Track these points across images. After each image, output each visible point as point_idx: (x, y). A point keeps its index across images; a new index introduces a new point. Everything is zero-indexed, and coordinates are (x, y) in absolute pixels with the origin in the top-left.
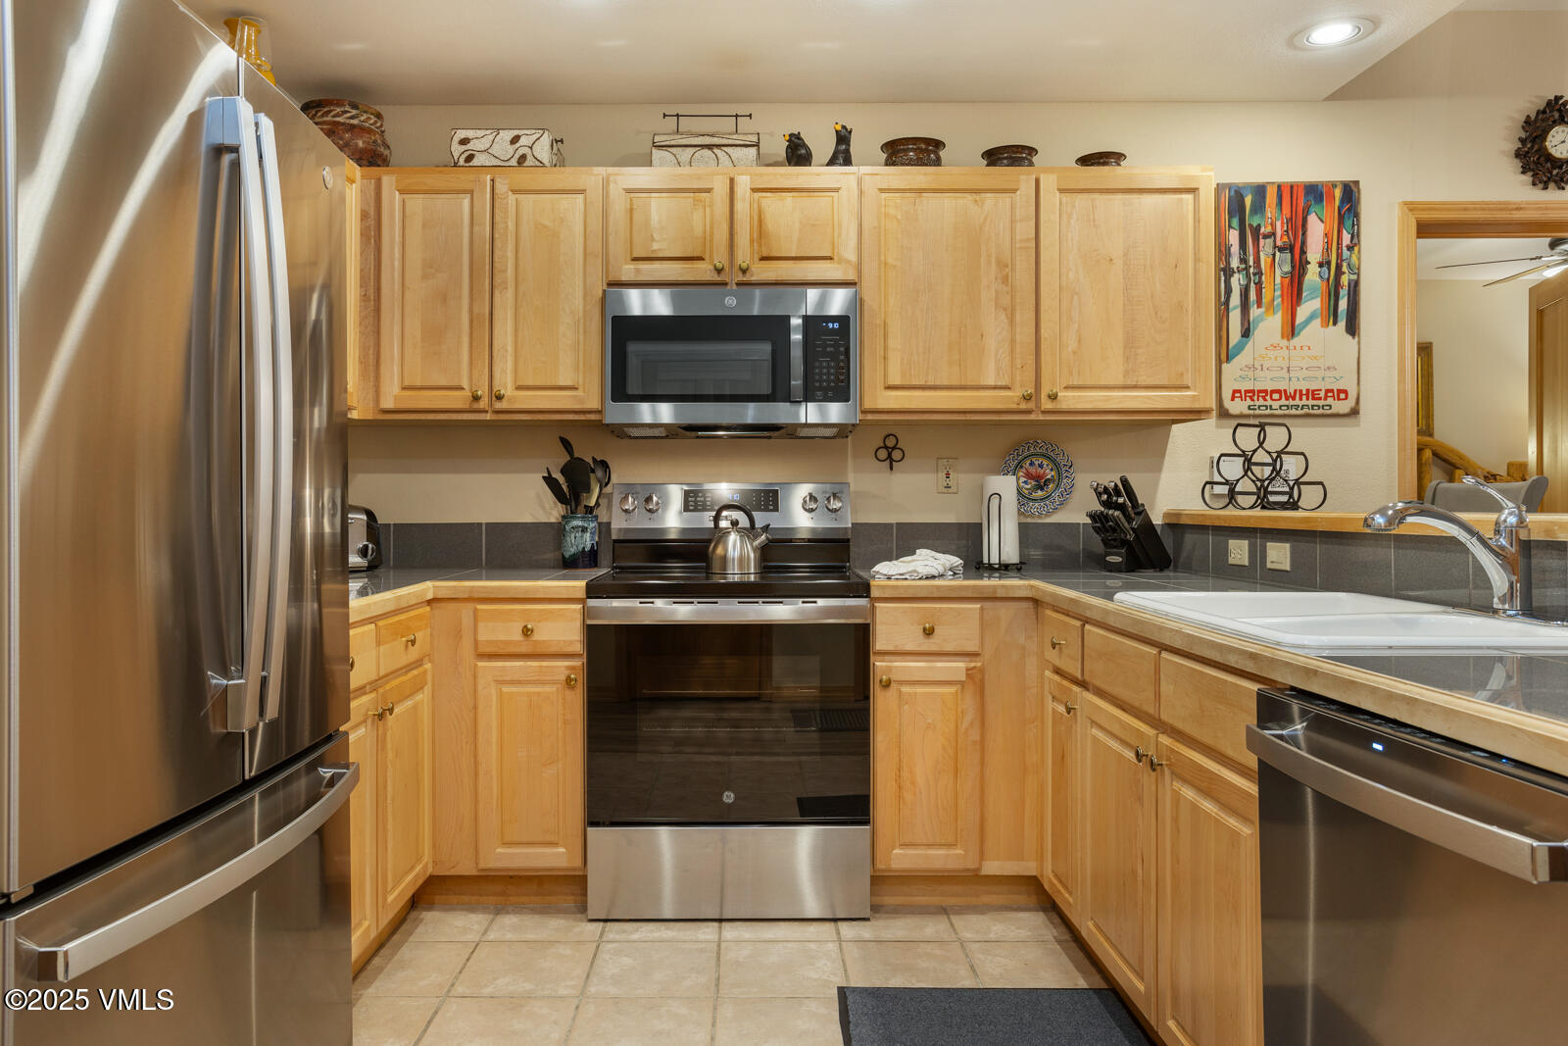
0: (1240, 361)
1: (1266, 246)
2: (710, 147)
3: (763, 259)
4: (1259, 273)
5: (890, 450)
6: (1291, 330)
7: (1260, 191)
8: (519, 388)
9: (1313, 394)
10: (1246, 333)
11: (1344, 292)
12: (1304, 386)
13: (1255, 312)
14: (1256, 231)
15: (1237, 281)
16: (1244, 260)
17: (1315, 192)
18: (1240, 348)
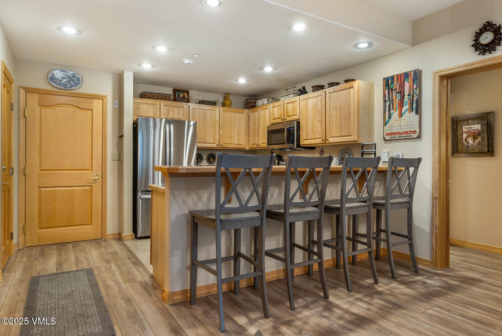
0: (388, 125)
1: (394, 92)
2: (287, 95)
3: (288, 116)
4: (393, 101)
5: (322, 152)
6: (401, 115)
7: (393, 78)
8: (262, 143)
9: (406, 133)
10: (390, 118)
11: (415, 102)
12: (404, 131)
13: (392, 111)
14: (392, 89)
15: (387, 103)
16: (389, 98)
17: (406, 75)
18: (388, 121)
